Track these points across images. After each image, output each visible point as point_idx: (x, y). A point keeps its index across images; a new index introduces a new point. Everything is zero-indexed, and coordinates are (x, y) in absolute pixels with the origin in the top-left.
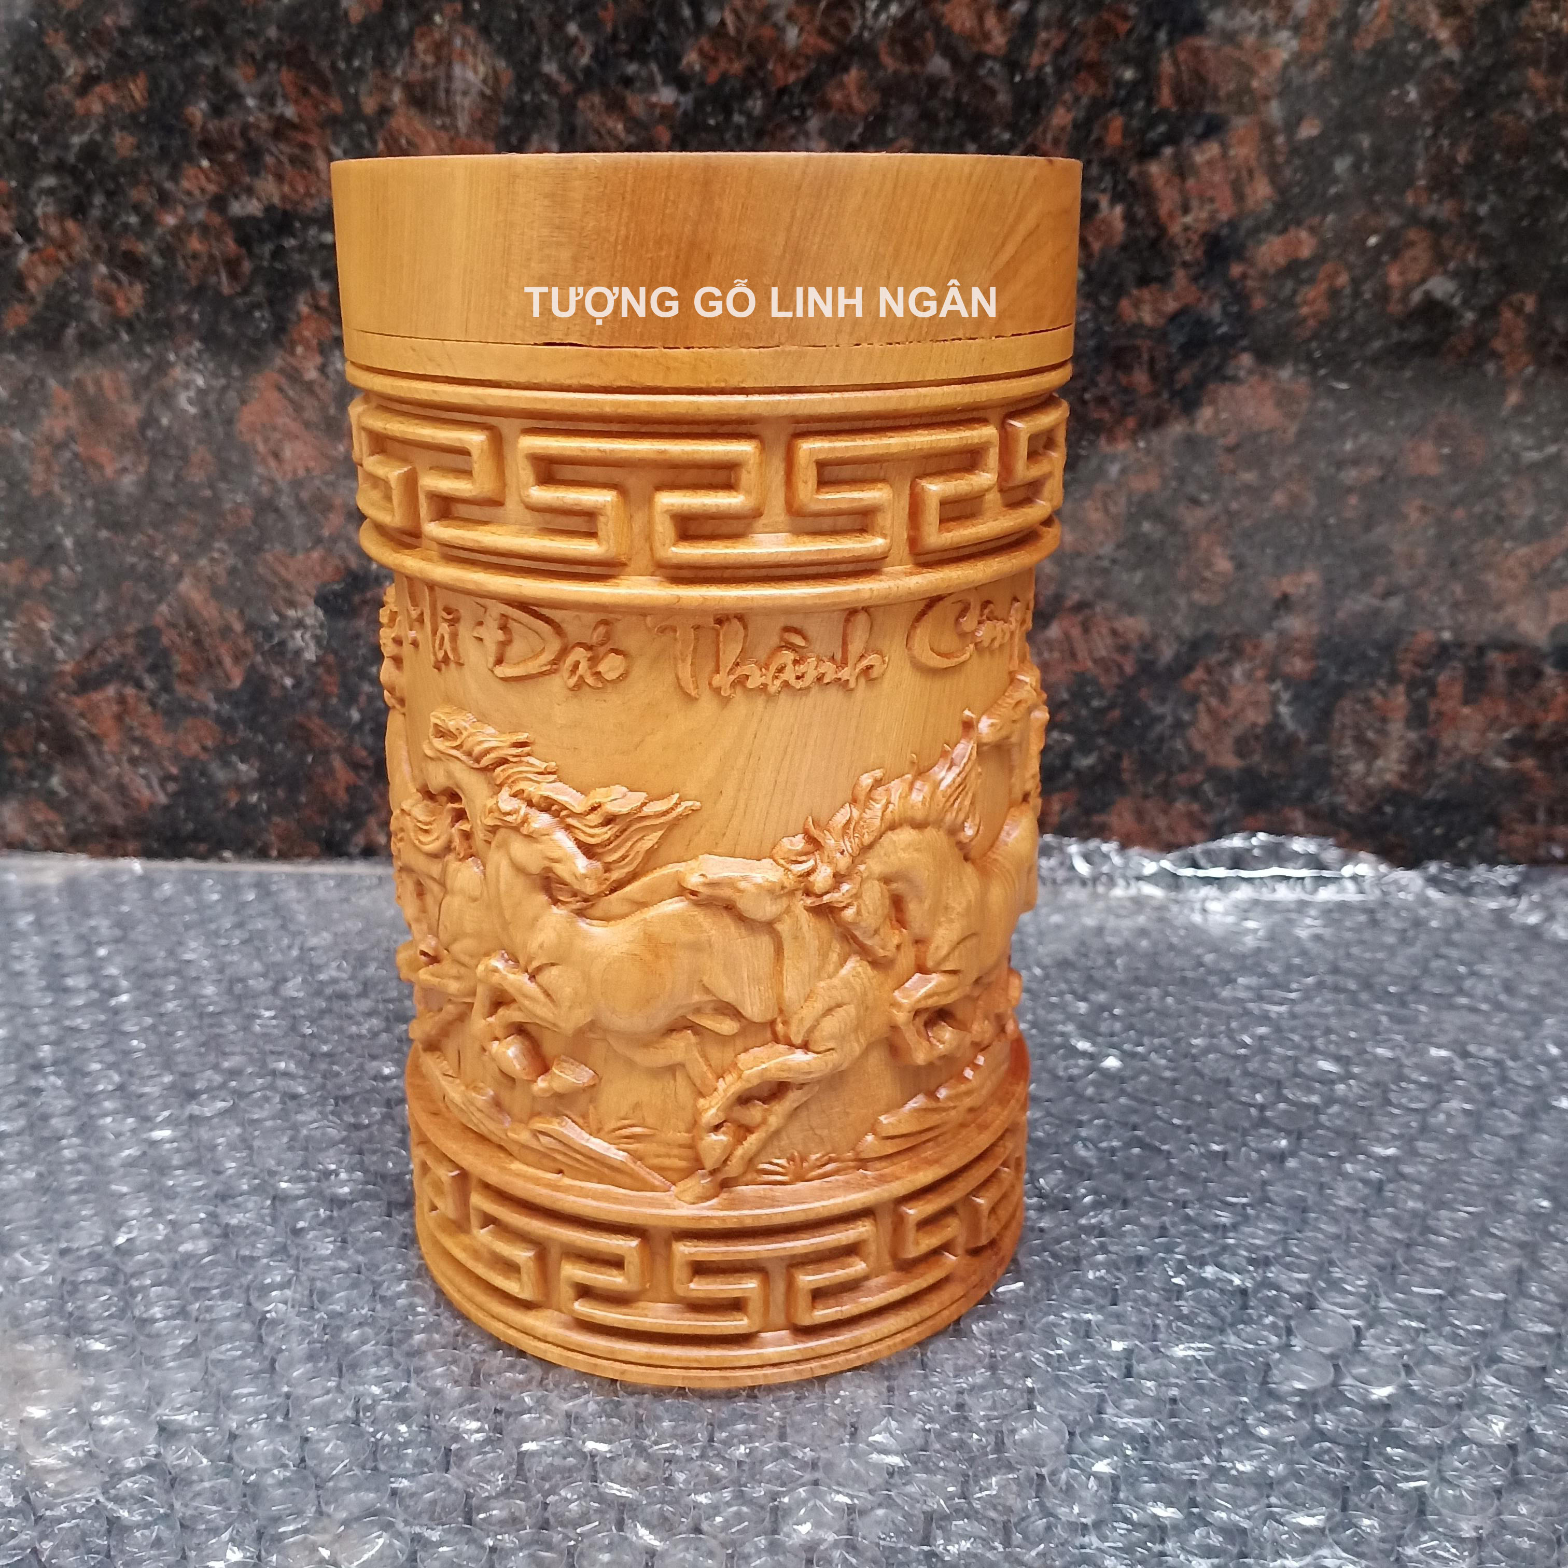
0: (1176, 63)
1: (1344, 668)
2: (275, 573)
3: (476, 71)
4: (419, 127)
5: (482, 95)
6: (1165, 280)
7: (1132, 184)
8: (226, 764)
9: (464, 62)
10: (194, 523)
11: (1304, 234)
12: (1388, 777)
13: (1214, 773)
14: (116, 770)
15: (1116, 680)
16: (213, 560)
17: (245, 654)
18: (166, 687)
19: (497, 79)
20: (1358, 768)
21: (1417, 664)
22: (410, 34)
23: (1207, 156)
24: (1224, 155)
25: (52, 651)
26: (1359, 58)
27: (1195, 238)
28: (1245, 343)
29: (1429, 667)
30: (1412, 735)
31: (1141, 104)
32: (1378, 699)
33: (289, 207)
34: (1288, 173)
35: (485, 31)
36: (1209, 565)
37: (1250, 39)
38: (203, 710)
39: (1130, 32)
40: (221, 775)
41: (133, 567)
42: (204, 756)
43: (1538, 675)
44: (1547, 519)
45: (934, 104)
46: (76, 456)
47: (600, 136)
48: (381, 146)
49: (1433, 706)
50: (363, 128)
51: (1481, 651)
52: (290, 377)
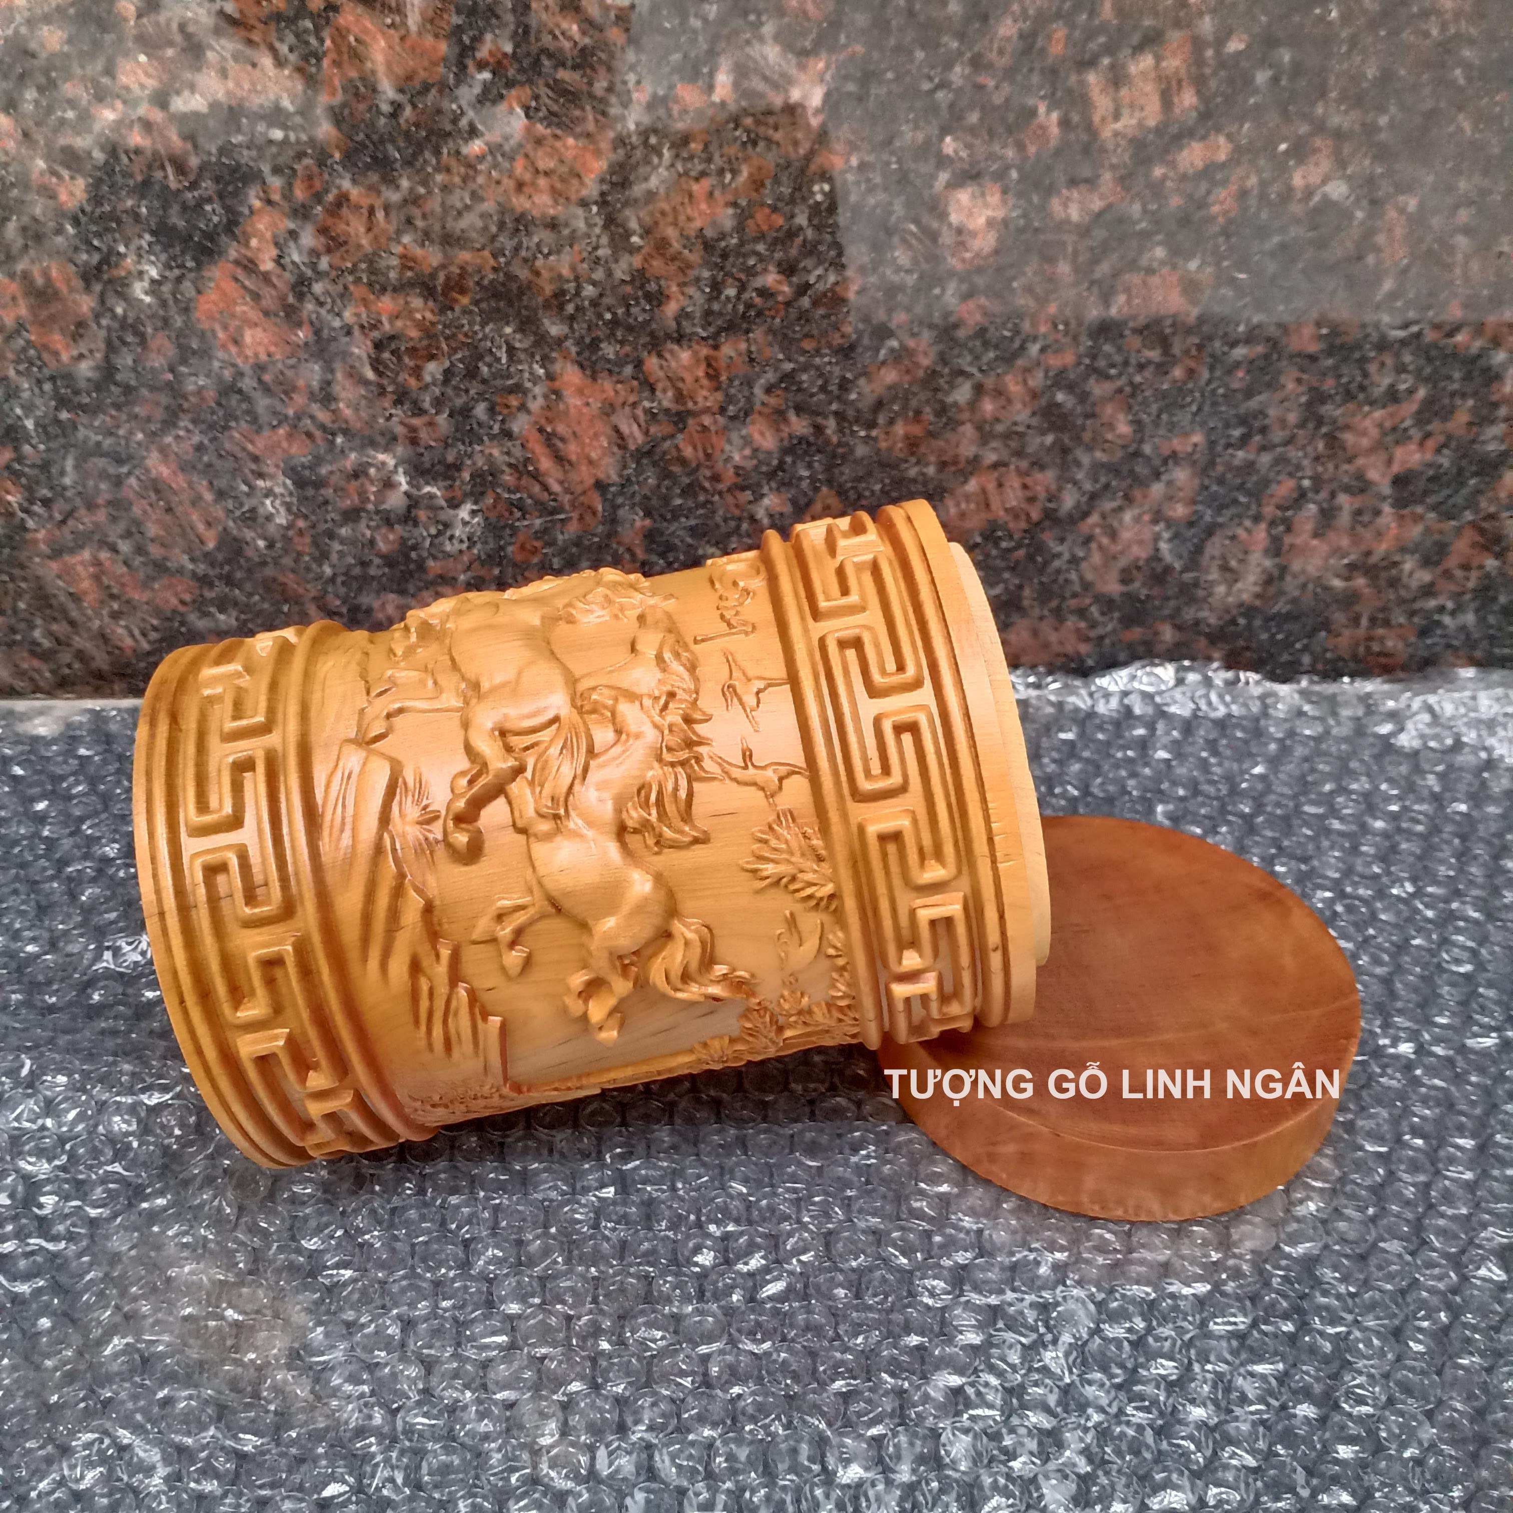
1: (1218, 512)
2: (244, 449)
4: (368, 25)
6: (1092, 182)
7: (1070, 91)
8: (205, 614)
10: (156, 403)
11: (1222, 140)
12: (1245, 597)
13: (1100, 598)
14: (97, 623)
15: (1023, 525)
16: (177, 437)
17: (216, 519)
18: (140, 550)
20: (1221, 589)
21: (1279, 507)
23: (1142, 66)
24: (1157, 66)
25: (23, 520)
27: (1124, 143)
28: (1160, 237)
29: (1287, 509)
30: (1268, 563)
31: (1084, 17)
32: (1243, 535)
33: (234, 103)
34: (1213, 84)
36: (1111, 426)
38: (180, 571)
40: (200, 624)
41: (98, 444)
42: (182, 609)
43: (1377, 513)
44: (1403, 387)
45: (887, 13)
46: (29, 343)
47: (555, 37)
48: (328, 43)
49: (1288, 540)
50: (308, 24)
51: (1333, 495)
52: (245, 267)
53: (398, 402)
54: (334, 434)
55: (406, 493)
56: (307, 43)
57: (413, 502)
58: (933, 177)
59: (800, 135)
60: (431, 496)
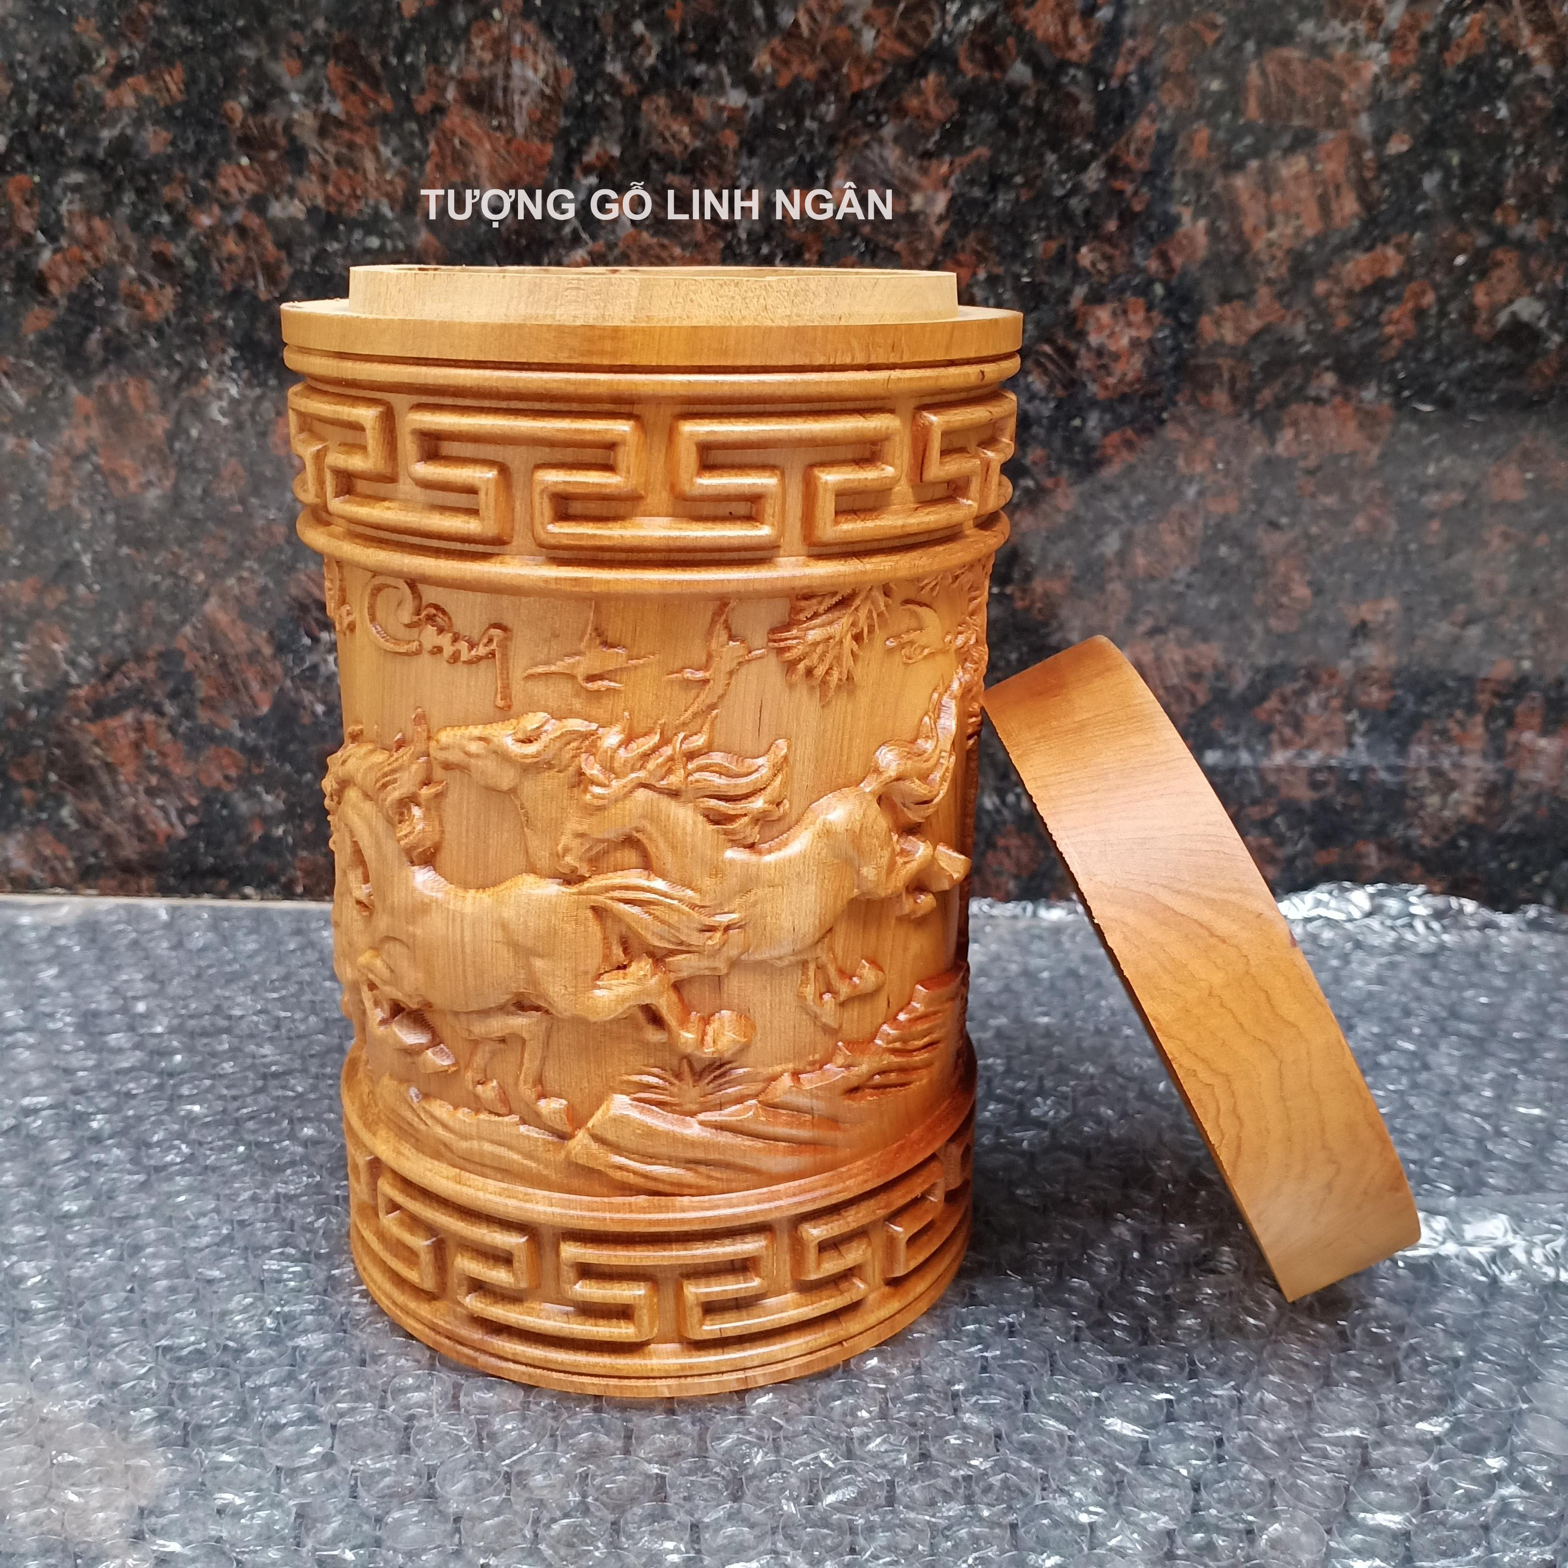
0: (1263, 73)
1: (1422, 698)
2: (308, 594)
3: (536, 70)
4: (474, 127)
5: (542, 94)
6: (1247, 297)
7: (1215, 197)
8: (251, 795)
9: (523, 59)
10: (224, 540)
11: (1390, 252)
12: (1465, 810)
13: (1287, 806)
14: (132, 800)
15: (1188, 709)
16: (240, 579)
17: (273, 679)
18: (187, 714)
19: (558, 78)
20: (1433, 800)
21: (1497, 694)
22: (467, 29)
23: (1294, 169)
24: (1311, 169)
25: (66, 674)
26: (1449, 72)
27: (1279, 254)
28: (1327, 362)
29: (1508, 697)
30: (1489, 767)
31: (1228, 116)
32: (1455, 729)
33: (333, 209)
34: (1375, 189)
35: (547, 27)
36: (1285, 589)
37: (1340, 51)
38: (227, 737)
39: (1218, 42)
40: (244, 807)
41: (155, 585)
42: (227, 787)
45: (1013, 112)
46: (97, 469)
47: (665, 140)
48: (432, 146)
49: (1511, 737)
50: (414, 127)
51: (1561, 682)
56: (412, 146)
58: (1068, 292)
59: (922, 246)
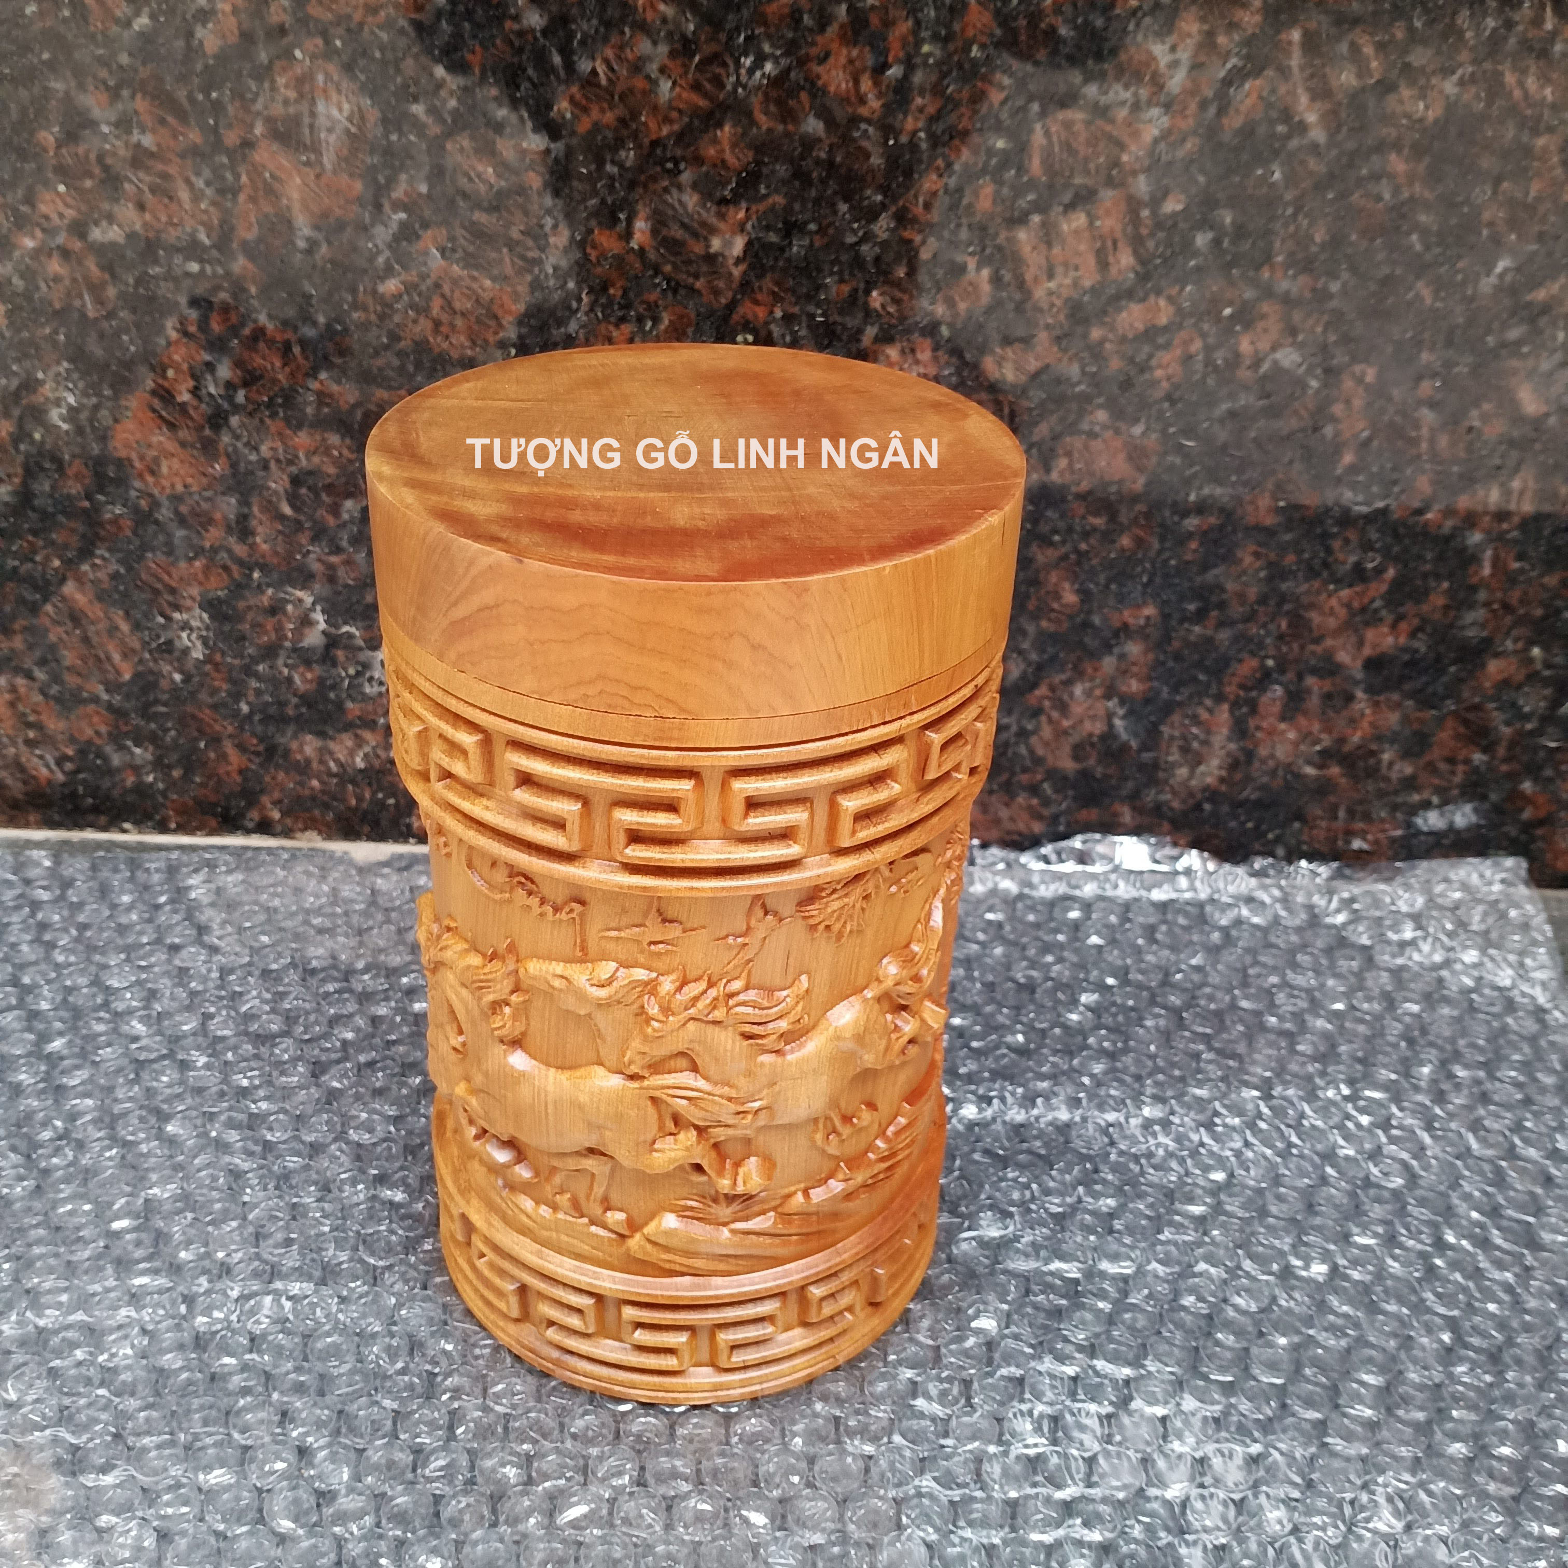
0: (1047, 133)
1: (1175, 689)
2: (160, 580)
3: (340, 110)
4: (284, 162)
5: (348, 131)
6: (1026, 341)
7: (999, 248)
8: (122, 748)
9: (327, 98)
10: (73, 530)
11: (1162, 303)
12: (1209, 780)
13: (1053, 774)
14: (12, 750)
16: (94, 566)
17: (134, 651)
18: (56, 678)
19: (362, 118)
20: (1182, 772)
21: (1242, 686)
22: (269, 67)
23: (1074, 225)
24: (1091, 223)
26: (1226, 137)
27: (1058, 303)
28: (1101, 400)
29: (1251, 689)
30: (1232, 746)
31: (1012, 173)
32: (1204, 715)
33: (151, 235)
34: (1151, 244)
35: (348, 68)
36: (1057, 596)
37: (1122, 113)
38: (96, 700)
39: (1003, 103)
40: (116, 758)
41: (15, 569)
42: (98, 742)
43: (1350, 698)
44: (1370, 566)
45: (808, 164)
47: (470, 180)
48: (244, 179)
49: (1252, 723)
50: (225, 160)
51: (1300, 677)
52: (162, 398)
53: (315, 539)
54: (251, 570)
55: (324, 632)
56: (223, 178)
57: (332, 642)
58: (860, 331)
59: (721, 284)
60: (350, 636)
